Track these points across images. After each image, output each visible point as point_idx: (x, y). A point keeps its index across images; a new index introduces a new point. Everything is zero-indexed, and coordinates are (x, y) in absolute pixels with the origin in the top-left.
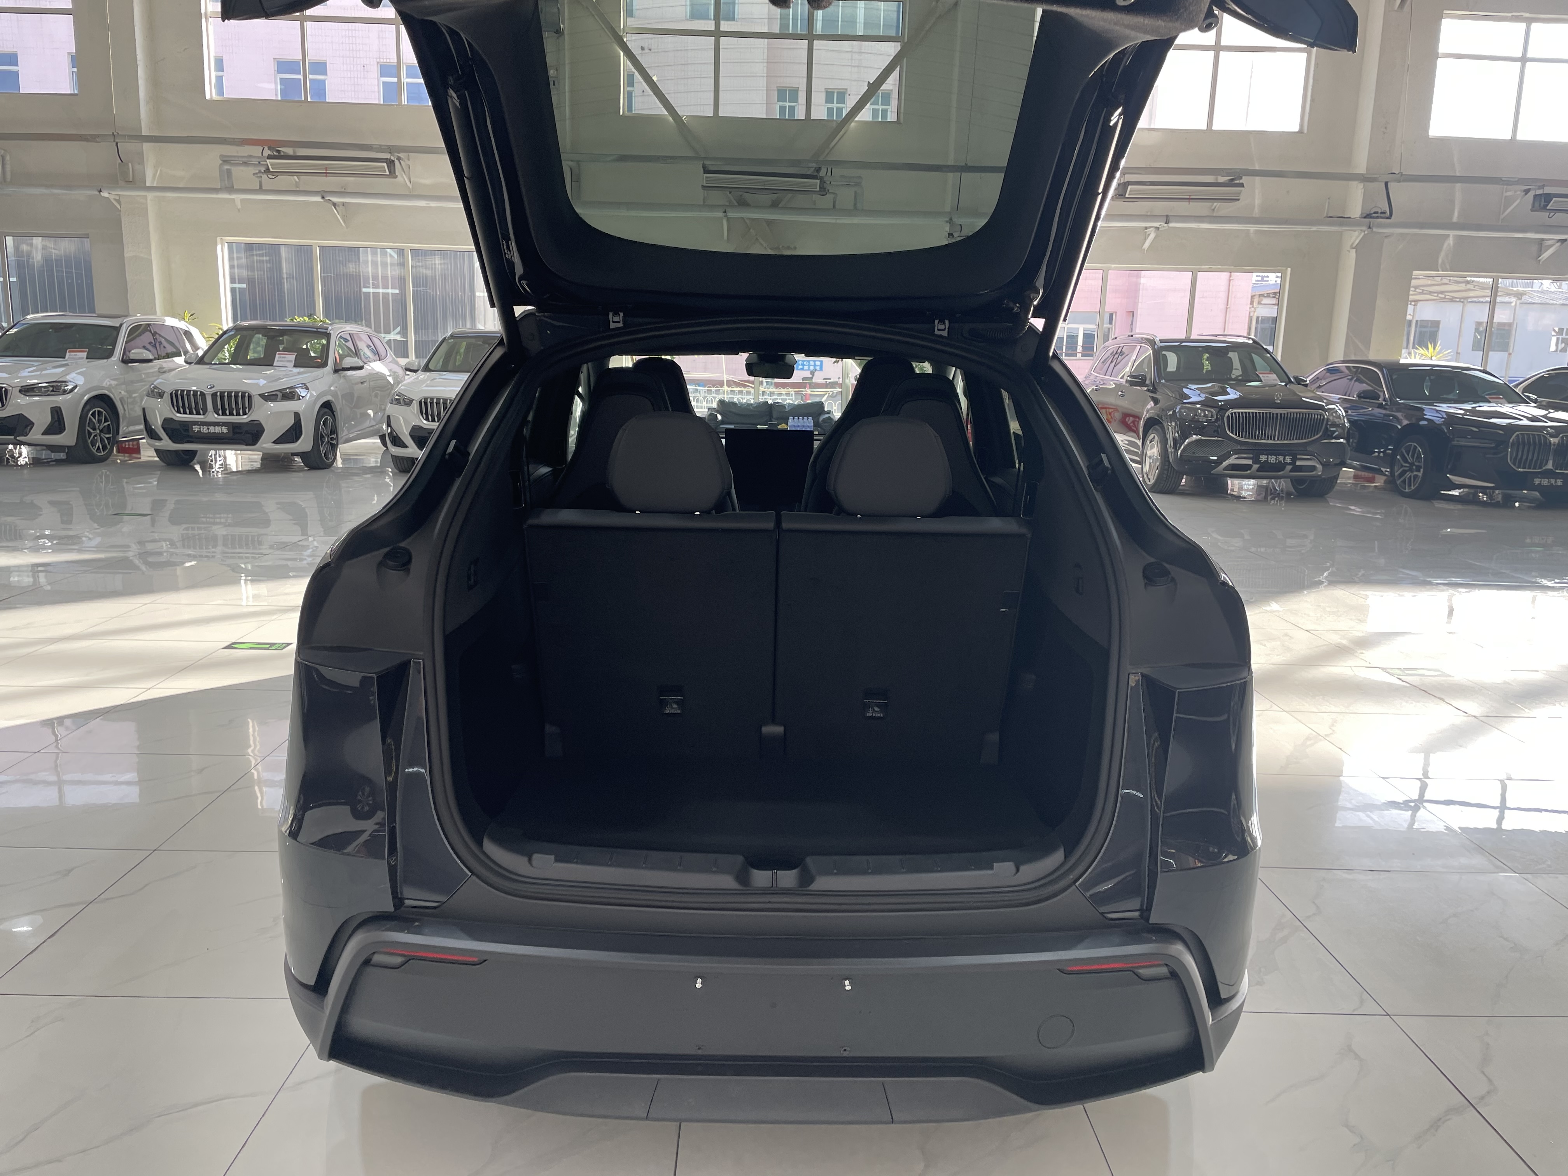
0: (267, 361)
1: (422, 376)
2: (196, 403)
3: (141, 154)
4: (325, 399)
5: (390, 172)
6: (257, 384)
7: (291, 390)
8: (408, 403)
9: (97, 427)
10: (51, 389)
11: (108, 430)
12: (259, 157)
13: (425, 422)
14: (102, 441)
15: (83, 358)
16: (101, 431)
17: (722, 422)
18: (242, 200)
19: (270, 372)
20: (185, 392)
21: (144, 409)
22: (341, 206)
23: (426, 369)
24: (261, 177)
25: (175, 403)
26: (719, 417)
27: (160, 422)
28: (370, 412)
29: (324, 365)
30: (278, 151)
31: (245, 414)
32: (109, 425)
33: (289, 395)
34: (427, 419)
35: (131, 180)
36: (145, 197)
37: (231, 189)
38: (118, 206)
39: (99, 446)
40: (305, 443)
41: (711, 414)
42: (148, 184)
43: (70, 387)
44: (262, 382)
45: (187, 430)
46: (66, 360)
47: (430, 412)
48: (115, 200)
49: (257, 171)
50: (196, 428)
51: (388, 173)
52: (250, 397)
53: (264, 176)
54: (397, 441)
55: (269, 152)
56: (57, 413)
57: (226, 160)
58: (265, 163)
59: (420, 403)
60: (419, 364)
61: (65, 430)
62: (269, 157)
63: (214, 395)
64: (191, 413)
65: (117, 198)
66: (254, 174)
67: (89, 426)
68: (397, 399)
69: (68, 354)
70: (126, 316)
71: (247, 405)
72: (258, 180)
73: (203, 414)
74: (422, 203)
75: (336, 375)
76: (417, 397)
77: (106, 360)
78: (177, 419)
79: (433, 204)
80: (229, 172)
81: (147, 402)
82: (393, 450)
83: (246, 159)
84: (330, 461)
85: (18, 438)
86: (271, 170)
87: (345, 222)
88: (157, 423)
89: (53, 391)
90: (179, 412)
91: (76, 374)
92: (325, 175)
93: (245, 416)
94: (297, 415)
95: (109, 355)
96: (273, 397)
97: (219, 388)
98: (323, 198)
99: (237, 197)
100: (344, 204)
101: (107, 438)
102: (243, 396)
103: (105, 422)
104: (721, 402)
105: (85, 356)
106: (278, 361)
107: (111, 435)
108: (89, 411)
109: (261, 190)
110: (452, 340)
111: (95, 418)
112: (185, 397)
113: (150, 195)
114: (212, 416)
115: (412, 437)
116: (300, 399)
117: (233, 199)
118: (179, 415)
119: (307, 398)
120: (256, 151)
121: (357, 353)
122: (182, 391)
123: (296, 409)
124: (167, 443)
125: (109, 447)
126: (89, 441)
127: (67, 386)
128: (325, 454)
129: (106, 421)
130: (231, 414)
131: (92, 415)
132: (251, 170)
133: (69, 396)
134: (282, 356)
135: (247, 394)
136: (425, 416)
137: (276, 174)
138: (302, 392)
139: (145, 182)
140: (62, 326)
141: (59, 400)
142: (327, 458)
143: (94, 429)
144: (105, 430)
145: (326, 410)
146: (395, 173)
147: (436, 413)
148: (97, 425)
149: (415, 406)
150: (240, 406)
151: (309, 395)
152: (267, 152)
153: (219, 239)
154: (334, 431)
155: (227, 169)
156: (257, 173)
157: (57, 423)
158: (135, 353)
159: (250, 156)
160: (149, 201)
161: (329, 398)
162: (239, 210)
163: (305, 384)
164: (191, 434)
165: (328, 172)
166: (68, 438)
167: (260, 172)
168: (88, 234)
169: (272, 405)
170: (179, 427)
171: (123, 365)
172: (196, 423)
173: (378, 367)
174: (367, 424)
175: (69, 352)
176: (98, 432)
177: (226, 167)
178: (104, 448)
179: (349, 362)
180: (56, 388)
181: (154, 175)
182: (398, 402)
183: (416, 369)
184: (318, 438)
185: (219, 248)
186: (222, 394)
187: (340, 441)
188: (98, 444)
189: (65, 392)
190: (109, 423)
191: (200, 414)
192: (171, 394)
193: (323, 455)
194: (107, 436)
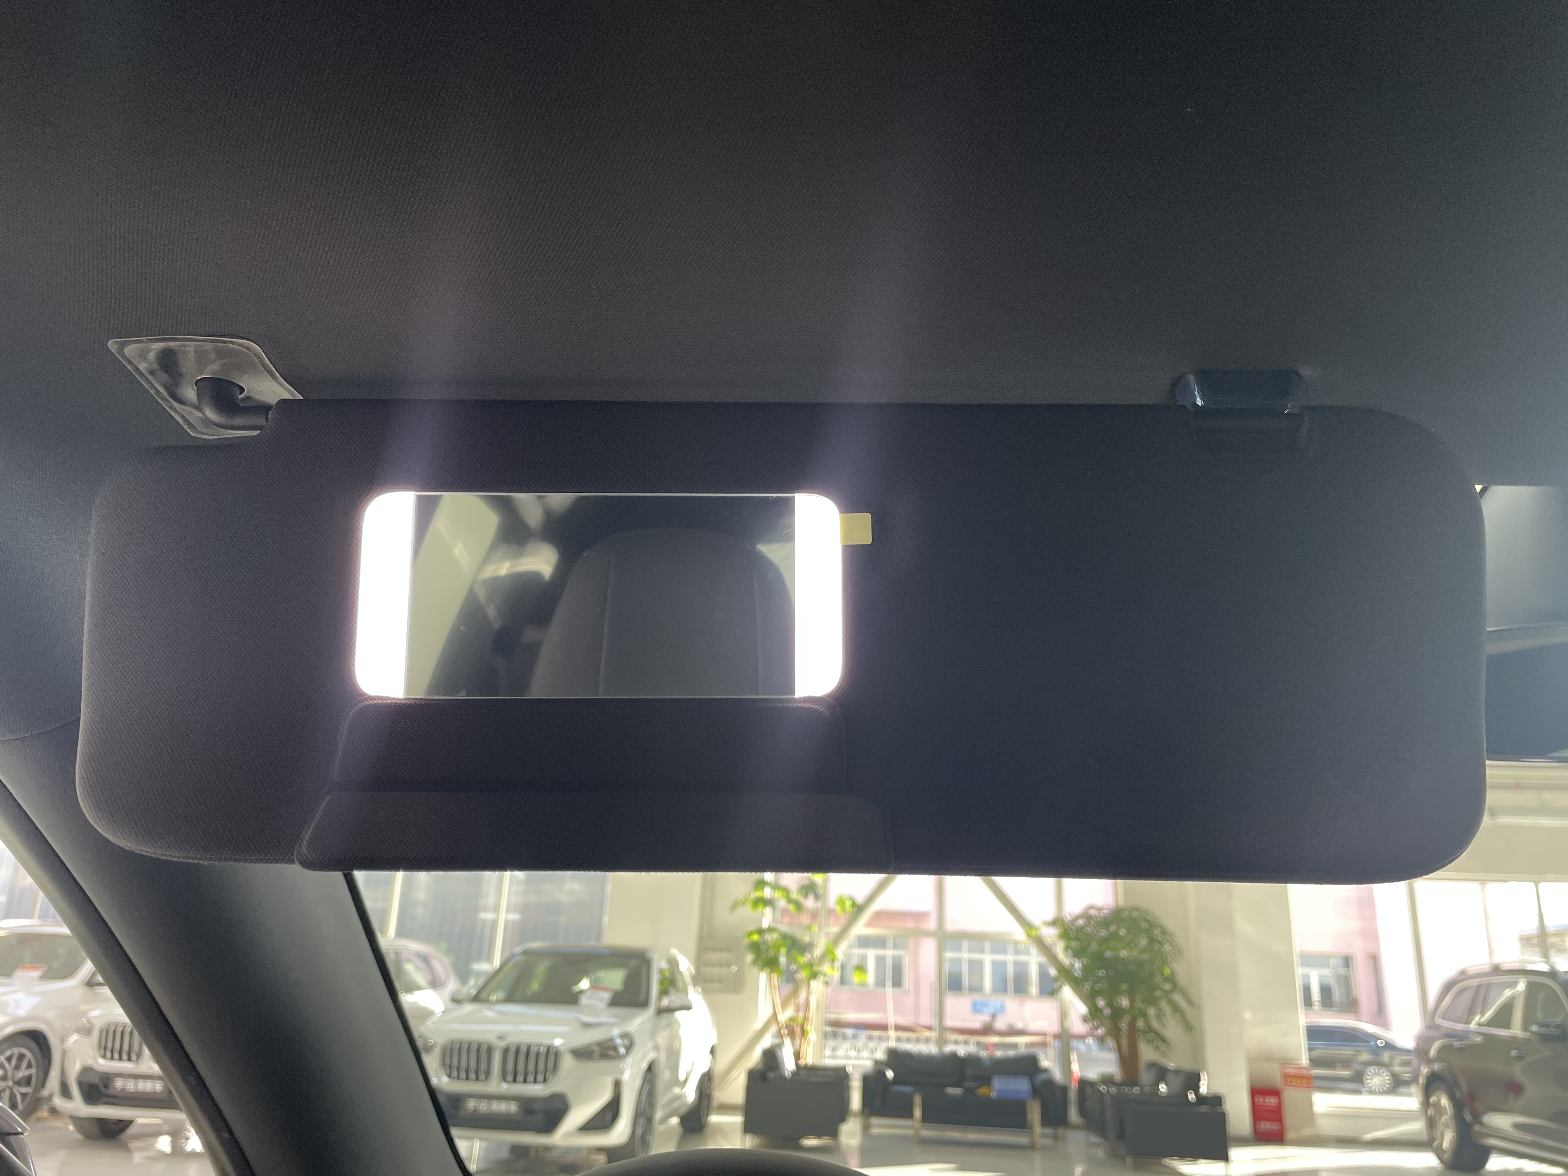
1: (468, 1008)
2: (131, 1045)
9: (10, 1077)
20: (121, 1028)
21: (65, 1053)
23: (474, 998)
25: (103, 1044)
26: (890, 1074)
32: (33, 1073)
45: (106, 1086)
47: (457, 1064)
50: (119, 1083)
59: (447, 1048)
60: (471, 991)
64: (120, 1059)
69: (18, 972)
76: (443, 1039)
88: (73, 1076)
90: (105, 1057)
103: (26, 1069)
104: (890, 1052)
105: (39, 976)
110: (523, 958)
112: (119, 1035)
114: (146, 1065)
122: (117, 1026)
124: (79, 1106)
129: (29, 1067)
136: (447, 1070)
144: (22, 1082)
147: (463, 1066)
149: (440, 1053)
164: (111, 1091)
172: (120, 1075)
175: (21, 969)
183: (466, 999)
190: (33, 1070)
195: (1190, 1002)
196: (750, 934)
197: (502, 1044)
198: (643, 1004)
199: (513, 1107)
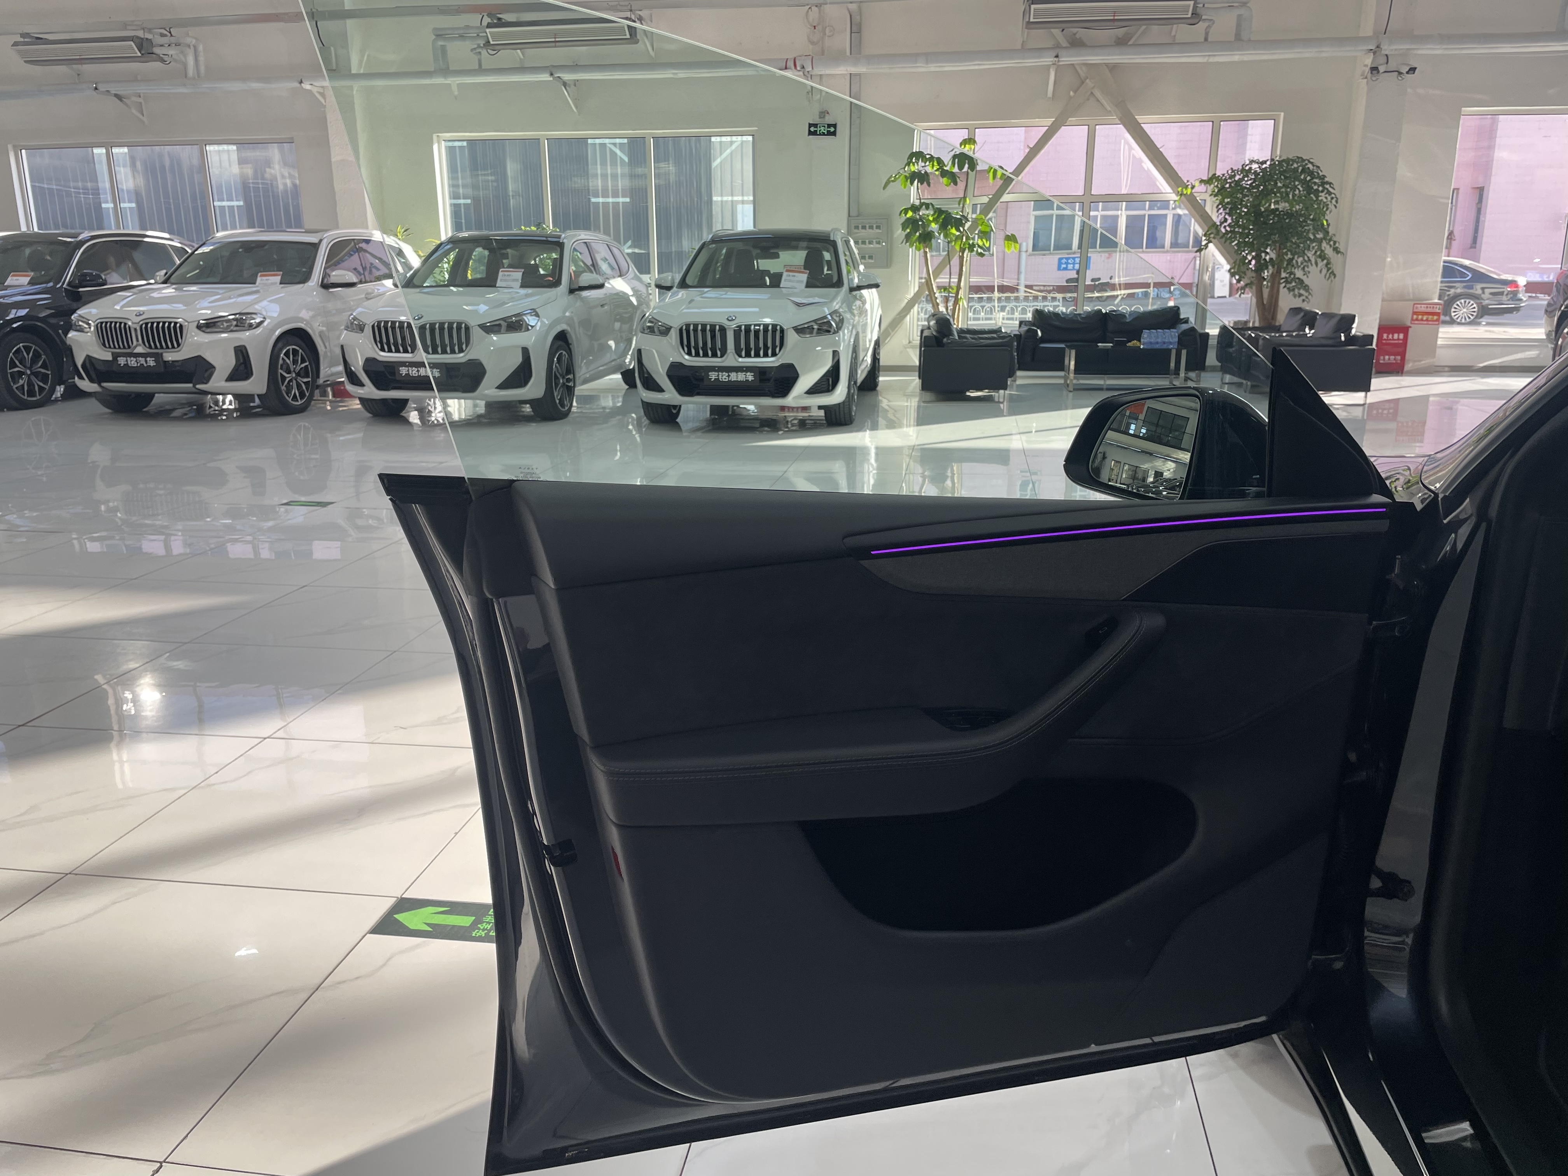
0: (489, 281)
1: (679, 294)
2: (403, 339)
3: (344, 36)
4: (559, 329)
5: (631, 35)
6: (476, 312)
7: (517, 319)
8: (665, 331)
9: (292, 370)
10: (235, 323)
11: (305, 373)
12: (477, 28)
13: (687, 357)
14: (299, 386)
15: (276, 283)
16: (298, 374)
17: (1043, 340)
18: (460, 86)
19: (491, 295)
20: (390, 324)
21: (342, 347)
22: (573, 86)
23: (683, 284)
24: (480, 53)
25: (378, 339)
26: (1039, 333)
27: (361, 363)
28: (612, 343)
29: (557, 283)
30: (499, 19)
31: (461, 351)
32: (307, 366)
33: (515, 325)
34: (689, 353)
35: (334, 68)
36: (351, 88)
37: (445, 71)
38: (323, 101)
39: (295, 393)
40: (535, 388)
41: (1029, 331)
42: (353, 72)
43: (258, 321)
44: (483, 308)
45: (393, 373)
46: (257, 287)
47: (693, 344)
48: (319, 93)
49: (476, 46)
50: (403, 371)
51: (628, 36)
52: (467, 328)
53: (484, 52)
54: (651, 384)
55: (489, 20)
56: (241, 353)
57: (440, 35)
58: (485, 34)
59: (681, 330)
60: (673, 280)
61: (252, 374)
62: (489, 26)
63: (422, 328)
64: (398, 351)
65: (322, 91)
66: (472, 50)
67: (281, 369)
68: (649, 327)
69: (259, 279)
70: (326, 231)
71: (463, 340)
72: (476, 58)
73: (412, 352)
74: (668, 74)
75: (572, 296)
76: (676, 323)
77: (301, 285)
78: (380, 359)
79: (682, 74)
80: (444, 49)
81: (345, 337)
82: (644, 395)
83: (461, 32)
84: (566, 408)
85: (198, 386)
86: (492, 43)
87: (576, 107)
88: (358, 365)
89: (236, 326)
90: (383, 350)
91: (269, 301)
92: (553, 44)
93: (462, 355)
94: (525, 351)
95: (305, 278)
96: (496, 328)
97: (430, 317)
98: (552, 74)
99: (454, 81)
100: (576, 82)
101: (306, 383)
102: (459, 328)
103: (302, 363)
104: (1038, 313)
105: (279, 281)
106: (501, 280)
107: (310, 379)
108: (281, 350)
109: (481, 70)
110: (714, 245)
111: (289, 359)
112: (390, 330)
113: (357, 86)
114: (421, 355)
115: (670, 376)
116: (528, 330)
117: (449, 85)
118: (382, 353)
119: (538, 328)
120: (474, 20)
121: (594, 267)
122: (386, 322)
123: (524, 344)
124: (370, 390)
125: (307, 395)
126: (283, 388)
127: (254, 319)
128: (560, 400)
129: (303, 361)
130: (444, 352)
131: (285, 354)
132: (469, 45)
133: (259, 330)
134: (506, 273)
135: (463, 326)
136: (686, 349)
137: (496, 48)
138: (531, 320)
139: (350, 70)
140: (253, 245)
141: (244, 337)
142: (563, 405)
143: (289, 372)
144: (302, 373)
145: (560, 343)
146: (636, 36)
147: (701, 344)
148: (292, 367)
149: (674, 335)
150: (455, 341)
151: (539, 324)
152: (487, 20)
153: (435, 136)
154: (570, 369)
155: (442, 46)
156: (475, 49)
157: (243, 365)
158: (338, 275)
159: (467, 27)
160: (355, 92)
161: (563, 327)
162: (456, 97)
163: (534, 310)
164: (398, 378)
165: (557, 40)
166: (257, 384)
167: (479, 47)
168: (292, 138)
169: (495, 338)
170: (383, 369)
171: (323, 290)
172: (403, 364)
173: (619, 285)
174: (608, 358)
175: (261, 276)
176: (294, 375)
177: (441, 43)
178: (302, 395)
179: (587, 278)
180: (241, 322)
181: (361, 62)
182: (651, 330)
183: (669, 285)
184: (551, 378)
185: (435, 147)
186: (432, 326)
187: (577, 382)
188: (295, 391)
189: (251, 326)
190: (307, 363)
191: (408, 352)
192: (373, 326)
193: (558, 401)
194: (305, 380)
195: (1336, 250)
196: (906, 211)
197: (734, 326)
198: (839, 284)
199: (750, 377)
